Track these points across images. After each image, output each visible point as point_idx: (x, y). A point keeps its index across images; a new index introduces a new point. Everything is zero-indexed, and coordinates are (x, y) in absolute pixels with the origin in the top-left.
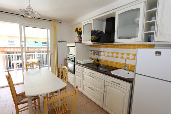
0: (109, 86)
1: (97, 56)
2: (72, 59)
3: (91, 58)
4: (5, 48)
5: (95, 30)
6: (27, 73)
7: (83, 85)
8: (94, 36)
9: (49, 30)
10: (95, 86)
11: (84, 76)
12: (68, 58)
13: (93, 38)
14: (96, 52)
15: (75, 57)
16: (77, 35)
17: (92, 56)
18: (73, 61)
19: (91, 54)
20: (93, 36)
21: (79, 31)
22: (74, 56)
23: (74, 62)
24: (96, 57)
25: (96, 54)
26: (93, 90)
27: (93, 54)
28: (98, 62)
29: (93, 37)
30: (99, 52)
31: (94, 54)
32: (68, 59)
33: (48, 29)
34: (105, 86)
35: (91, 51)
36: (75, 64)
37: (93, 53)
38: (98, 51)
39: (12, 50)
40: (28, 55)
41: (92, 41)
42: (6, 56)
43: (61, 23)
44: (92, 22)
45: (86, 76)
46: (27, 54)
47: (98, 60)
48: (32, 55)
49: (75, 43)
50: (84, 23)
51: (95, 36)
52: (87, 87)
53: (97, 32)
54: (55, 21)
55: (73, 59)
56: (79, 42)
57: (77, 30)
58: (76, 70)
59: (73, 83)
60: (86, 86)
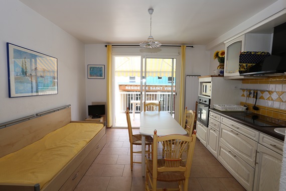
0: (267, 154)
1: (255, 99)
2: (205, 103)
3: (242, 104)
4: (126, 85)
5: (248, 52)
6: (145, 114)
7: (220, 147)
8: (246, 63)
9: (175, 60)
10: (240, 151)
11: (223, 130)
12: (200, 100)
13: (243, 67)
14: (252, 92)
15: (210, 100)
16: (218, 64)
17: (244, 100)
18: (206, 106)
19: (243, 95)
20: (244, 63)
21: (221, 56)
22: (209, 98)
23: (208, 107)
24: (251, 101)
25: (252, 96)
26: (235, 156)
27: (246, 95)
28: (256, 112)
29: (245, 65)
30: (259, 92)
31: (249, 96)
32: (200, 103)
33: (173, 59)
34: (257, 152)
35: (243, 90)
36: (209, 111)
37: (245, 93)
38: (257, 90)
39: (132, 88)
40: (148, 95)
41: (241, 72)
42: (127, 95)
43: (192, 47)
44: (242, 39)
45: (227, 132)
46: (147, 93)
47: (256, 108)
48: (153, 95)
49: (212, 76)
50: (228, 43)
51: (249, 63)
52: (226, 150)
53: (253, 55)
54: (183, 46)
55: (207, 103)
56: (219, 76)
57: (217, 55)
58: (211, 121)
59: (205, 141)
60: (224, 149)
